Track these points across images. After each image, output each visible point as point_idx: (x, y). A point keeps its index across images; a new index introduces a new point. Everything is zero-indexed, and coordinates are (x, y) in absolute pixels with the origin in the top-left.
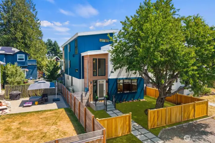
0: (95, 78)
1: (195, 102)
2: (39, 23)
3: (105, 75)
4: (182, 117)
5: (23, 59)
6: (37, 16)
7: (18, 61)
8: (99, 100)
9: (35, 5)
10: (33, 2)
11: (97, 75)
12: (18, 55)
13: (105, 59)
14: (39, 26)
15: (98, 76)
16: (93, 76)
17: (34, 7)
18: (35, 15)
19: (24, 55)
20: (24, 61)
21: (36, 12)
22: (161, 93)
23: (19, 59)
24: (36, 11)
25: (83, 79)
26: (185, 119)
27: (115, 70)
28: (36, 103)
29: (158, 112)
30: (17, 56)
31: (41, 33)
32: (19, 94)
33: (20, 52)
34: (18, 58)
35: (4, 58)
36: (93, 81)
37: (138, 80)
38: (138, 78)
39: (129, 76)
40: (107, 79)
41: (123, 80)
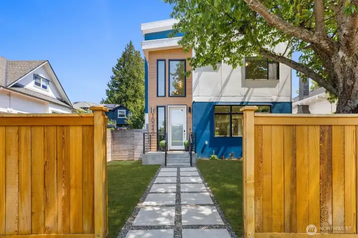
3: (185, 96)
5: (124, 116)
8: (171, 150)
11: (165, 96)
13: (184, 61)
15: (169, 96)
16: (158, 97)
19: (125, 111)
23: (119, 116)
30: (117, 112)
33: (120, 108)
36: (156, 108)
37: (273, 107)
38: (273, 103)
39: (247, 98)
40: (190, 105)
41: (231, 106)
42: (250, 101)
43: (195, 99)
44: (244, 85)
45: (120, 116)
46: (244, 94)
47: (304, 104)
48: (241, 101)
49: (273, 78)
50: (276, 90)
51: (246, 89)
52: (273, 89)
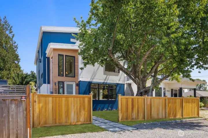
0: (61, 79)
2: (16, 46)
4: (166, 112)
6: (13, 39)
9: (12, 27)
10: (9, 24)
11: (64, 76)
13: (74, 57)
14: (16, 50)
15: (66, 76)
16: (59, 76)
17: (11, 29)
18: (11, 37)
21: (13, 35)
22: (140, 85)
24: (12, 33)
25: (49, 85)
27: (85, 65)
31: (18, 57)
36: (58, 82)
37: (117, 86)
38: (117, 84)
39: (106, 81)
40: (77, 82)
41: (99, 84)
42: (108, 82)
43: (81, 79)
44: (104, 74)
46: (105, 78)
47: (129, 83)
48: (103, 82)
49: (117, 72)
50: (118, 77)
51: (106, 76)
52: (117, 76)
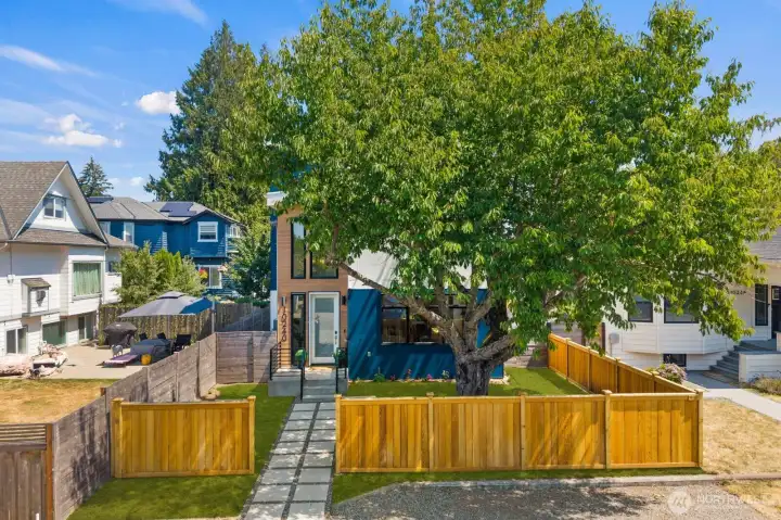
1: (604, 393)
3: (337, 277)
4: (520, 448)
5: (213, 237)
7: (199, 240)
8: (313, 365)
12: (200, 224)
15: (311, 277)
16: (292, 277)
19: (216, 224)
20: (216, 240)
23: (202, 237)
26: (544, 463)
28: (145, 359)
29: (383, 409)
30: (197, 226)
32: (132, 333)
33: (205, 216)
34: (200, 232)
35: (160, 235)
36: (289, 296)
40: (345, 293)
45: (205, 236)
